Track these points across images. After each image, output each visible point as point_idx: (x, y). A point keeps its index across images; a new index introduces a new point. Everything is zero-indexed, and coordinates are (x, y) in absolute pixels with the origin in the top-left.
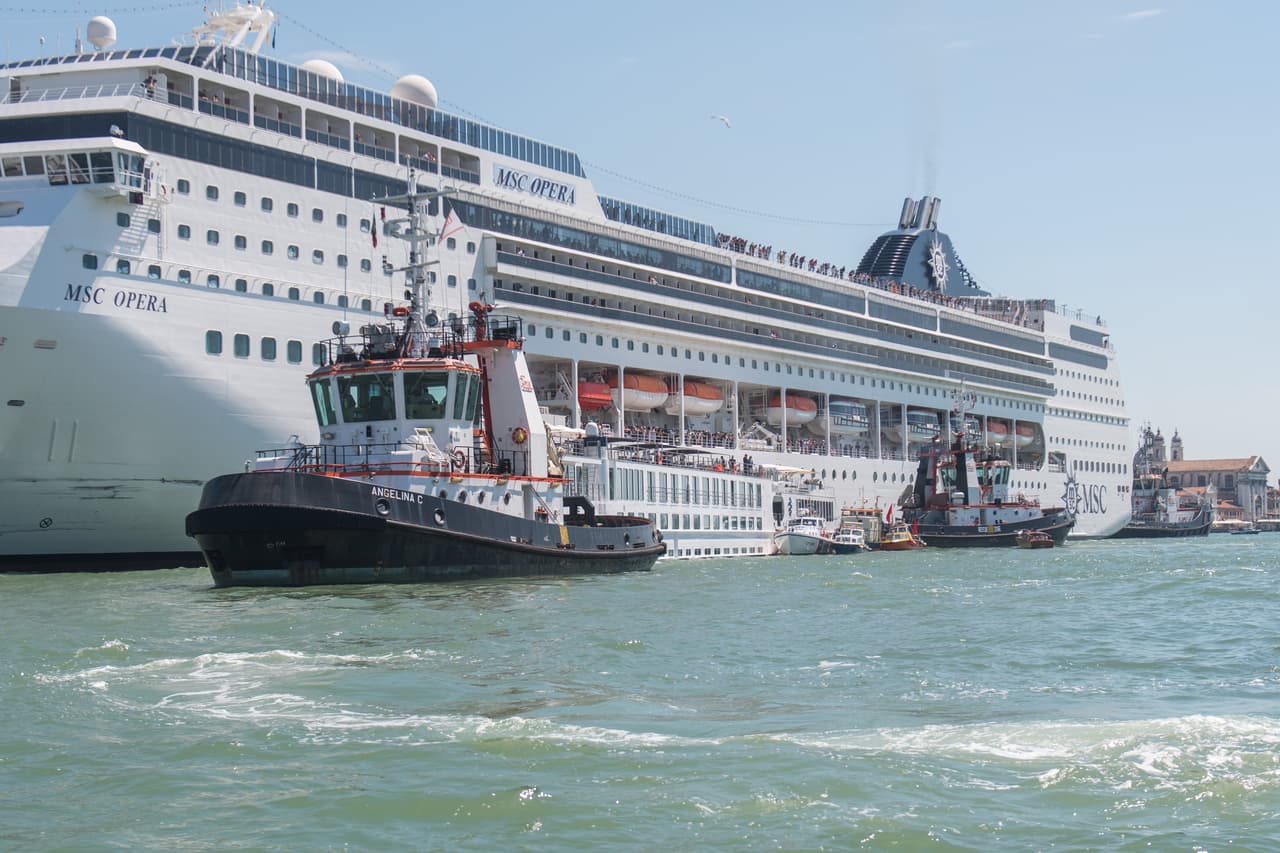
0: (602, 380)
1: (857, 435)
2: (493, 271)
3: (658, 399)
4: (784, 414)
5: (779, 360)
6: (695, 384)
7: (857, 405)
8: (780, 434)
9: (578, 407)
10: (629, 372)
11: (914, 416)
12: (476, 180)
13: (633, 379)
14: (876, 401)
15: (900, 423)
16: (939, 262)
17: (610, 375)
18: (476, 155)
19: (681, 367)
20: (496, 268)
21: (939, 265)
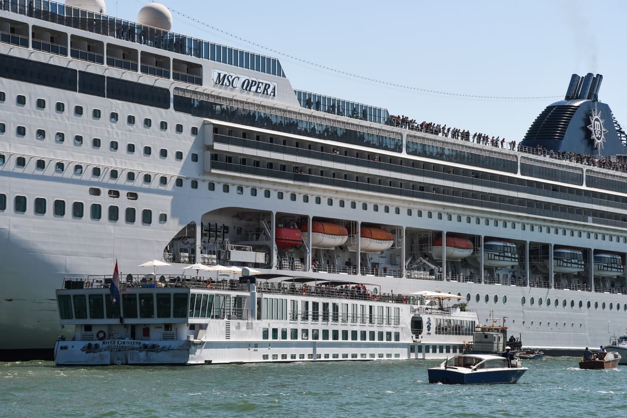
0: (296, 225)
1: (510, 267)
2: (210, 148)
3: (340, 240)
4: (446, 251)
5: (441, 210)
6: (369, 229)
7: (508, 245)
8: (441, 266)
9: (275, 246)
10: (316, 220)
11: (560, 253)
12: (199, 82)
13: (320, 226)
14: (526, 241)
15: (548, 258)
16: (597, 126)
17: (301, 222)
18: (200, 63)
19: (359, 216)
20: (213, 145)
21: (598, 129)
